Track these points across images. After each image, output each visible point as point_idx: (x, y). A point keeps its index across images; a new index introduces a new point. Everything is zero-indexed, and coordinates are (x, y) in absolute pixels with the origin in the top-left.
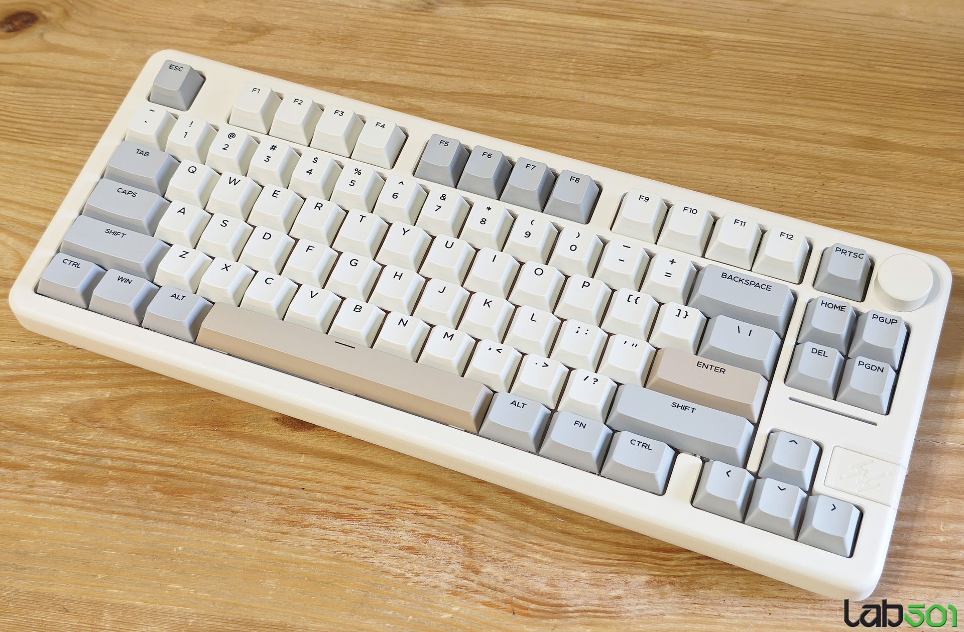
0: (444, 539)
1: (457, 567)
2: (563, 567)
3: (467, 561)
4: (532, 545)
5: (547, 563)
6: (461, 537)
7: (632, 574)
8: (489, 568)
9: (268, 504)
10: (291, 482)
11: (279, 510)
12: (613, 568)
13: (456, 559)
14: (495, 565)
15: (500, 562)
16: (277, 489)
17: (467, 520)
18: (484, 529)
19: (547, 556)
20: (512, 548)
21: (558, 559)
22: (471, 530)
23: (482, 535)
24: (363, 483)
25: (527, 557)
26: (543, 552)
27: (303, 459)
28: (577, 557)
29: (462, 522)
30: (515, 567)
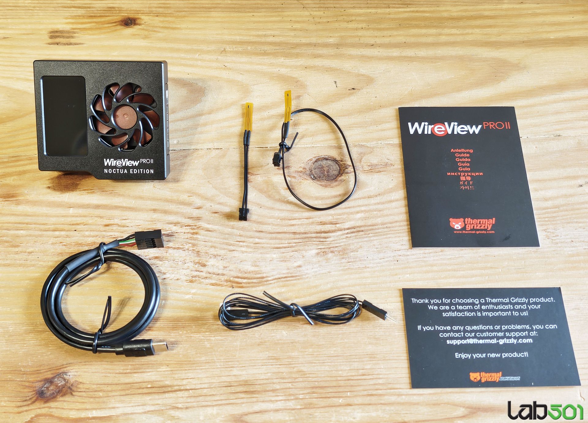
0: (178, 248)
1: (191, 265)
2: (261, 253)
3: (197, 259)
4: (238, 243)
5: (250, 252)
6: (190, 245)
7: (306, 250)
8: (211, 262)
9: (53, 244)
10: (66, 227)
11: (61, 247)
12: (293, 249)
13: (189, 259)
14: (216, 259)
15: (219, 257)
16: (57, 233)
17: (193, 234)
18: (205, 237)
19: (249, 248)
20: (225, 247)
21: (257, 249)
22: (196, 239)
23: (204, 241)
24: (116, 221)
25: (236, 251)
26: (246, 246)
27: (71, 211)
28: (269, 246)
29: (190, 235)
30: (229, 258)
